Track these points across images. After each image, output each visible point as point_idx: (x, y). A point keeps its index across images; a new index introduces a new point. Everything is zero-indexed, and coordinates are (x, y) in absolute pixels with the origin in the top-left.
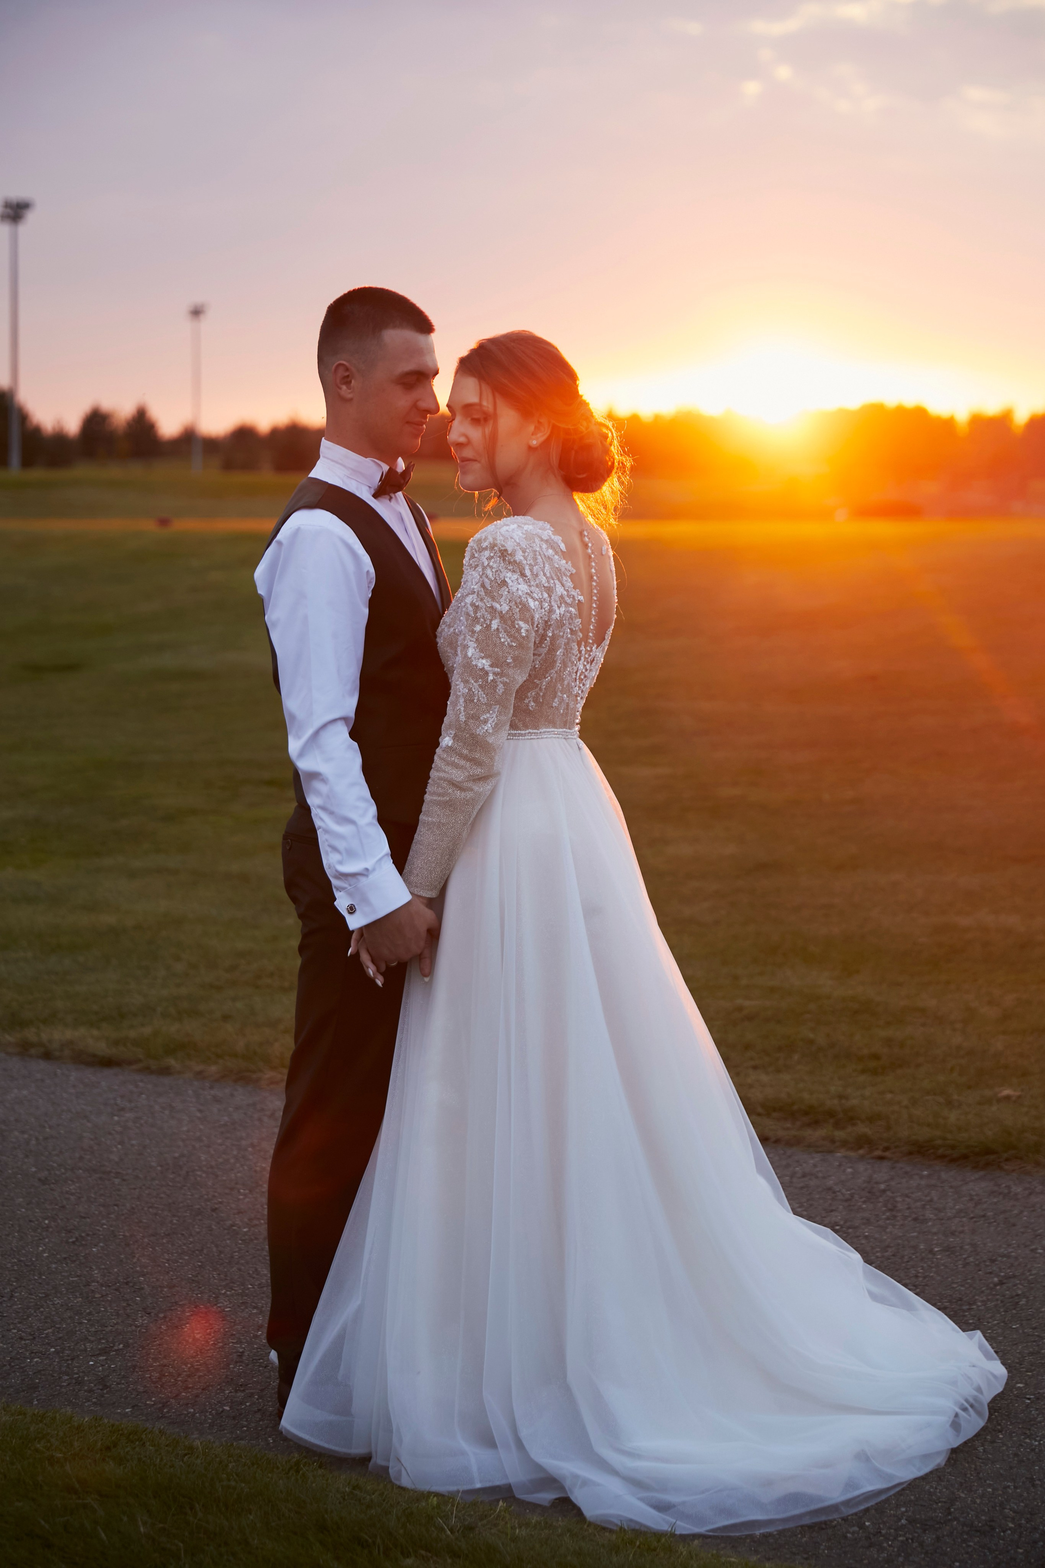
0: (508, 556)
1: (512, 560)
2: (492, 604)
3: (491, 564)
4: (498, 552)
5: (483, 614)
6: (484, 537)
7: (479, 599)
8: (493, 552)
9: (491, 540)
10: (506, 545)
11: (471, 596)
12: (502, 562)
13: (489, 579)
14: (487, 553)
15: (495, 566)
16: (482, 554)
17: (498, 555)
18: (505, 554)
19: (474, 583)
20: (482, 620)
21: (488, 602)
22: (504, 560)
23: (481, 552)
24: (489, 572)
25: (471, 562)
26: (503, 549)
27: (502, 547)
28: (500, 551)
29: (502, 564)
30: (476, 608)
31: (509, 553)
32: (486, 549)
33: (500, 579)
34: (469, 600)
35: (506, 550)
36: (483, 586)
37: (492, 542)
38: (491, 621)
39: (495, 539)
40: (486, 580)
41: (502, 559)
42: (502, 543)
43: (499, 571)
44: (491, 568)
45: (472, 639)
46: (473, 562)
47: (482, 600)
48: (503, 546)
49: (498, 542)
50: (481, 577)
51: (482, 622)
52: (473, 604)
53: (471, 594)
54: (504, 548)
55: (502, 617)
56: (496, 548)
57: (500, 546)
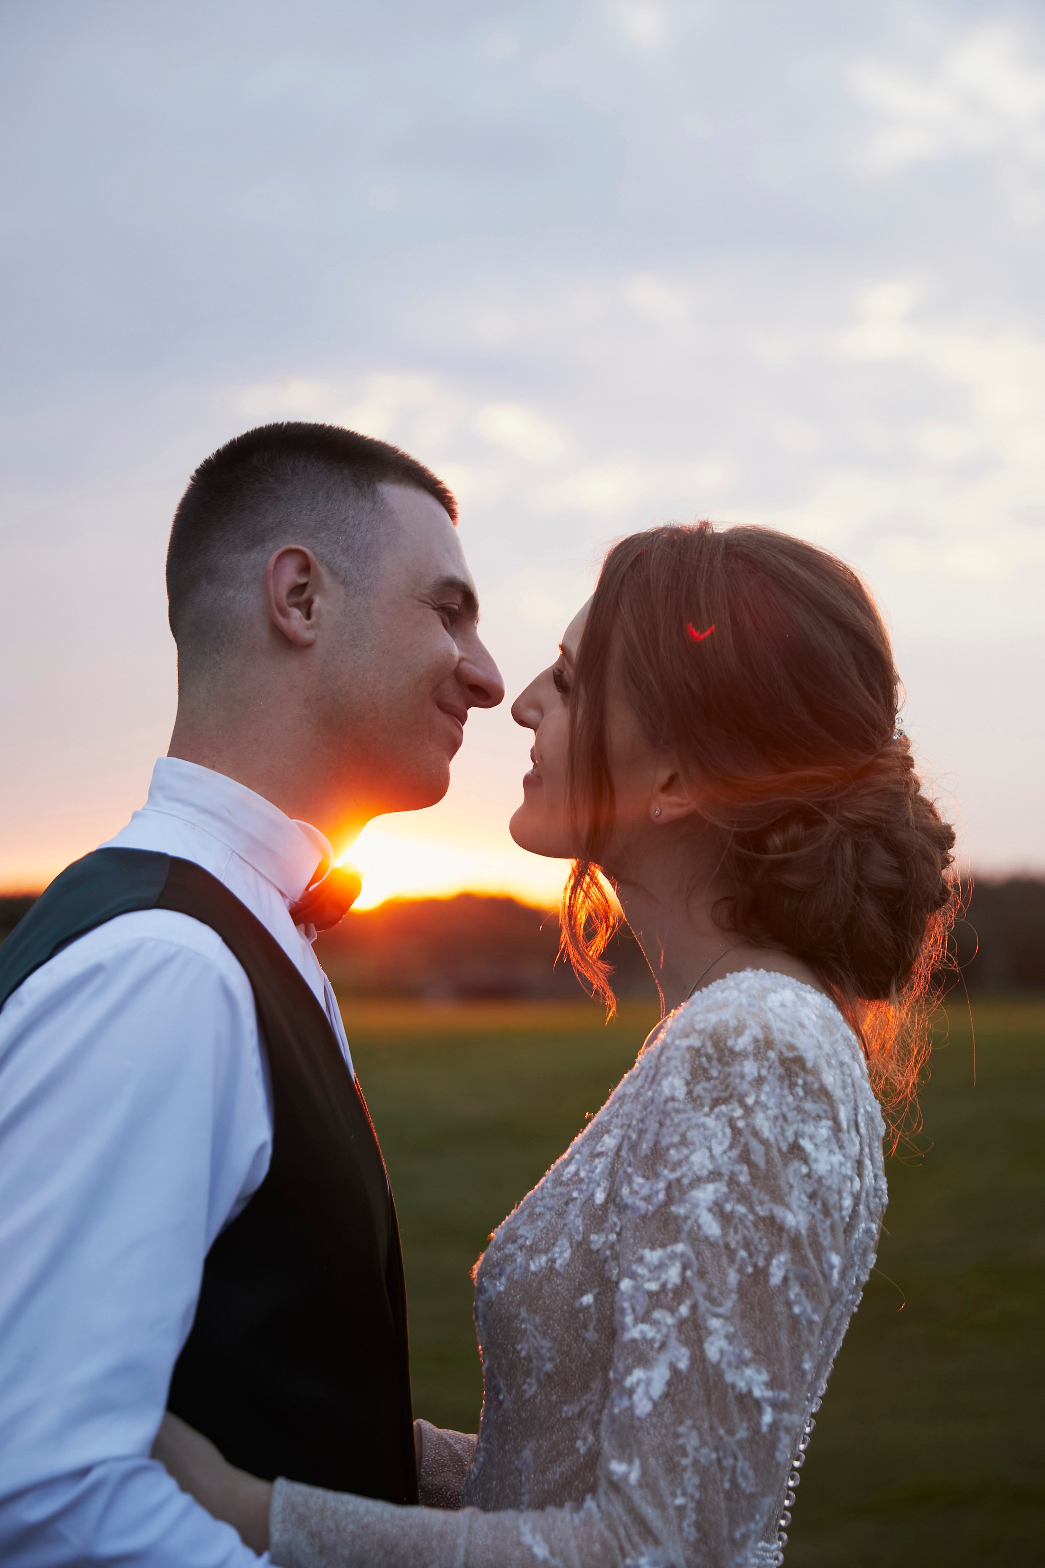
0: (802, 1074)
1: (816, 1086)
2: (771, 1210)
3: (763, 1098)
4: (777, 1064)
5: (745, 1238)
6: (732, 1023)
7: (734, 1196)
8: (766, 1064)
9: (754, 1030)
10: (798, 1044)
11: (711, 1187)
12: (786, 1092)
13: (765, 1142)
14: (750, 1068)
15: (771, 1103)
16: (732, 1070)
17: (778, 1072)
18: (795, 1068)
19: (718, 1150)
20: (743, 1253)
21: (761, 1203)
22: (792, 1086)
23: (727, 1064)
24: (762, 1122)
25: (698, 1090)
26: (791, 1055)
27: (788, 1049)
28: (783, 1061)
29: (790, 1099)
30: (725, 1219)
31: (809, 1065)
32: (743, 1055)
33: (786, 1139)
34: (706, 1194)
35: (800, 1061)
36: (745, 1157)
37: (760, 1036)
38: (769, 1258)
39: (766, 1028)
40: (754, 1144)
41: (786, 1082)
42: (788, 1038)
43: (781, 1120)
44: (765, 1107)
45: (720, 1310)
46: (705, 1089)
47: (744, 1198)
48: (792, 1047)
49: (777, 1035)
50: (736, 1132)
51: (743, 1259)
52: (718, 1209)
53: (713, 1181)
54: (795, 1053)
55: (795, 1243)
56: (772, 1055)
57: (784, 1050)
